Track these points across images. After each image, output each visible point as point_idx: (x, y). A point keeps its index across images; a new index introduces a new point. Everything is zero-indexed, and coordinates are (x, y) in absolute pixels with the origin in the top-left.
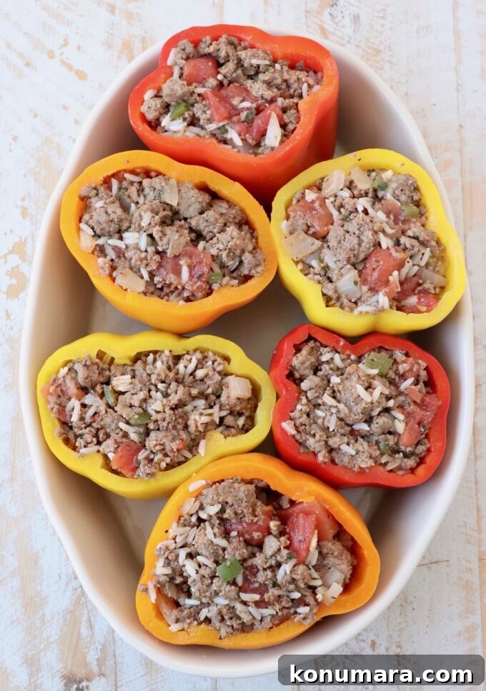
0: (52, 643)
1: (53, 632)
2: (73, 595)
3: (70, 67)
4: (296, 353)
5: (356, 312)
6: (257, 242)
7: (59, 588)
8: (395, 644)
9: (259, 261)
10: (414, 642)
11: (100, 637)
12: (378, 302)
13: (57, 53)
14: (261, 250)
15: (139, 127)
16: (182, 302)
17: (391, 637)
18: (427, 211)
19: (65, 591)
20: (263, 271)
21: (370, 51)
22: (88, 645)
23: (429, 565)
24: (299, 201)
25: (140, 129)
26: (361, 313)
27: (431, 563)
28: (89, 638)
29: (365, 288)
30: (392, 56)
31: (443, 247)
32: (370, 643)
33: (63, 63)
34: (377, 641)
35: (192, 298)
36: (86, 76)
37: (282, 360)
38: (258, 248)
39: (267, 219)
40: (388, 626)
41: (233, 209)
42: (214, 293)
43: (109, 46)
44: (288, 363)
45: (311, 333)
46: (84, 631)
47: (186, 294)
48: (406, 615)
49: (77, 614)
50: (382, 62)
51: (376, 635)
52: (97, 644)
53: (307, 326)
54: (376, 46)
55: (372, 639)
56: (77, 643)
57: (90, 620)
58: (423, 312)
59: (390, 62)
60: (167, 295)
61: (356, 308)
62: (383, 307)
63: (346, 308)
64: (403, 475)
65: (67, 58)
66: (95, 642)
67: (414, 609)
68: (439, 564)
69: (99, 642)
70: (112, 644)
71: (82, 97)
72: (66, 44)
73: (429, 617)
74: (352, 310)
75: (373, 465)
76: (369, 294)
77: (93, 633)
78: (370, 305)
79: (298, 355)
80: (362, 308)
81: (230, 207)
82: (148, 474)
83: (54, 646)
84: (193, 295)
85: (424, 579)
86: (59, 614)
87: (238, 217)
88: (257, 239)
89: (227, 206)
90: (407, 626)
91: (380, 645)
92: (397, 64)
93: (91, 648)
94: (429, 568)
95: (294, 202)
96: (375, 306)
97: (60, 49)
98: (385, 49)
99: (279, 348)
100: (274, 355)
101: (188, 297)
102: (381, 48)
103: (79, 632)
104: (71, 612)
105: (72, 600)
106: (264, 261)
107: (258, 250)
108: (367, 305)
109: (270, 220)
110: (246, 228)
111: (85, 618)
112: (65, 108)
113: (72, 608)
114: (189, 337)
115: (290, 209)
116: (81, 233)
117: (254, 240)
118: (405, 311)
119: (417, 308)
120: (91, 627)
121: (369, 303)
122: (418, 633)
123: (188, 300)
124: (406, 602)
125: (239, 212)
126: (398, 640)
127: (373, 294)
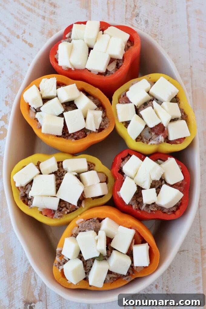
0: (19, 287)
1: (19, 282)
2: (28, 266)
3: (26, 42)
4: (122, 161)
5: (149, 144)
6: (106, 114)
7: (22, 264)
8: (165, 286)
9: (107, 122)
10: (173, 285)
11: (39, 285)
12: (159, 139)
13: (21, 36)
14: (107, 117)
15: (54, 64)
16: (73, 140)
17: (164, 283)
18: (179, 100)
19: (24, 265)
20: (108, 126)
21: (152, 35)
22: (34, 288)
23: (180, 252)
24: (123, 96)
25: (55, 65)
26: (151, 144)
27: (181, 251)
28: (35, 285)
29: (153, 134)
30: (162, 37)
31: (186, 115)
32: (155, 286)
33: (23, 40)
34: (158, 285)
35: (78, 138)
36: (33, 45)
37: (116, 165)
38: (107, 116)
39: (110, 104)
40: (163, 278)
41: (96, 100)
42: (87, 136)
43: (42, 33)
44: (119, 166)
45: (129, 153)
46: (33, 282)
47: (75, 137)
48: (170, 274)
49: (30, 275)
50: (158, 40)
51: (157, 282)
52: (38, 287)
53: (127, 150)
54: (155, 33)
55: (156, 284)
56: (30, 287)
57: (35, 277)
58: (178, 144)
59: (161, 40)
60: (67, 137)
61: (149, 142)
62: (161, 142)
63: (145, 143)
64: (170, 215)
65: (25, 38)
66: (37, 287)
67: (173, 271)
68: (184, 252)
69: (39, 287)
70: (44, 287)
71: (31, 54)
72: (24, 32)
73: (180, 274)
74: (147, 143)
75: (157, 210)
76: (155, 136)
77: (36, 283)
78: (155, 141)
79: (123, 162)
80: (152, 142)
81: (94, 99)
82: (59, 216)
83: (20, 288)
84: (78, 137)
85: (178, 258)
86: (22, 275)
87: (98, 103)
88: (106, 112)
89: (93, 99)
90: (171, 278)
91: (159, 286)
92: (164, 41)
93: (36, 289)
94: (180, 253)
95: (122, 97)
96: (157, 141)
97: (22, 34)
98: (159, 34)
99: (115, 160)
100: (113, 163)
101: (76, 138)
102: (157, 34)
103: (30, 282)
104: (27, 274)
105: (27, 269)
106: (109, 122)
107: (106, 117)
108: (154, 141)
109: (111, 104)
110: (101, 108)
111: (33, 276)
112: (24, 59)
113: (27, 272)
114: (77, 156)
115: (120, 100)
116: (30, 111)
117: (105, 113)
118: (170, 143)
119: (175, 142)
120: (35, 280)
121: (155, 140)
122: (176, 281)
123: (76, 139)
124: (170, 268)
125: (98, 101)
126: (167, 284)
127: (157, 136)
